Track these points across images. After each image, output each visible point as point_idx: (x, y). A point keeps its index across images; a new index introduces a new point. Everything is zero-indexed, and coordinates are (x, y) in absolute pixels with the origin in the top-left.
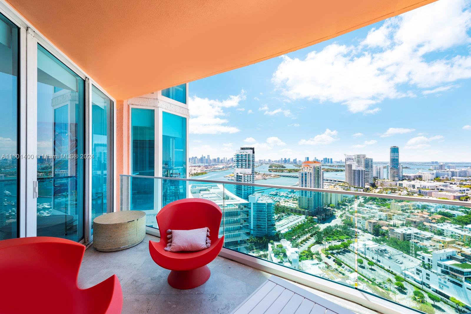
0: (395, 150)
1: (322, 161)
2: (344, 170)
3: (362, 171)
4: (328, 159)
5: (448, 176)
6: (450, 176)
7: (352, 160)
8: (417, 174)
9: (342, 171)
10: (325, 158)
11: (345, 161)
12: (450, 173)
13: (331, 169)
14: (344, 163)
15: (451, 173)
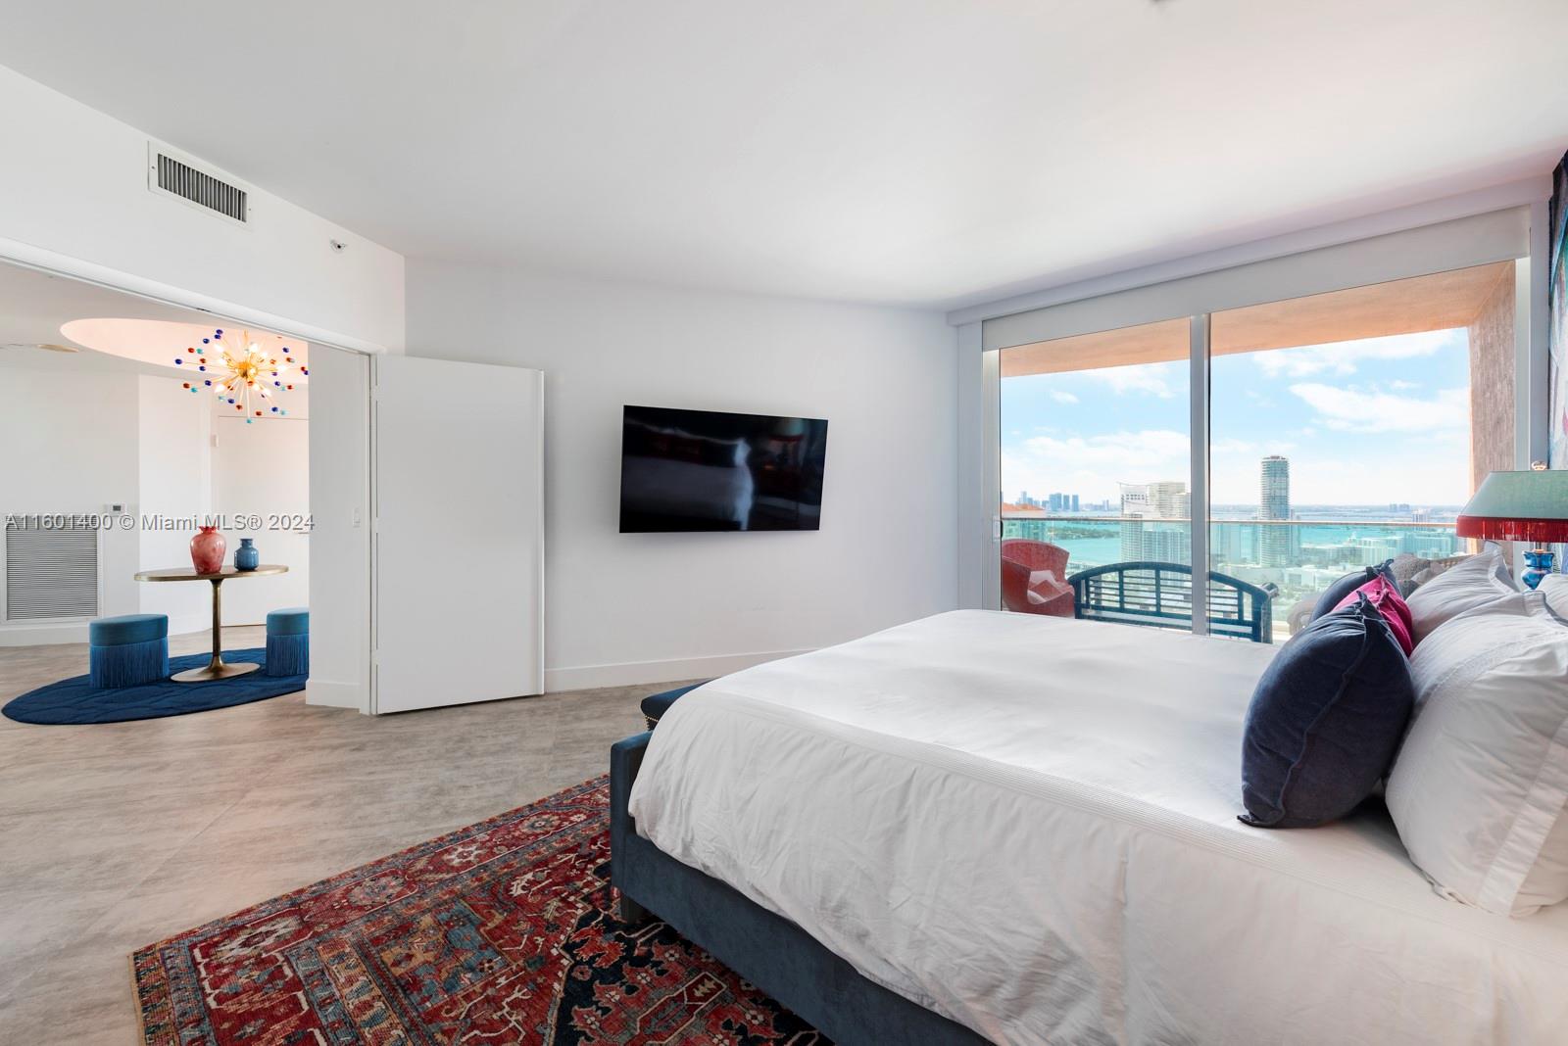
0: (1276, 469)
1: (1044, 503)
2: (1118, 533)
3: (1174, 535)
4: (1067, 498)
5: (1441, 550)
6: (1447, 550)
7: (1141, 501)
8: (1345, 544)
9: (1110, 535)
10: (1054, 493)
11: (1118, 502)
12: (1447, 542)
13: (1075, 531)
14: (1116, 509)
15: (1449, 539)
